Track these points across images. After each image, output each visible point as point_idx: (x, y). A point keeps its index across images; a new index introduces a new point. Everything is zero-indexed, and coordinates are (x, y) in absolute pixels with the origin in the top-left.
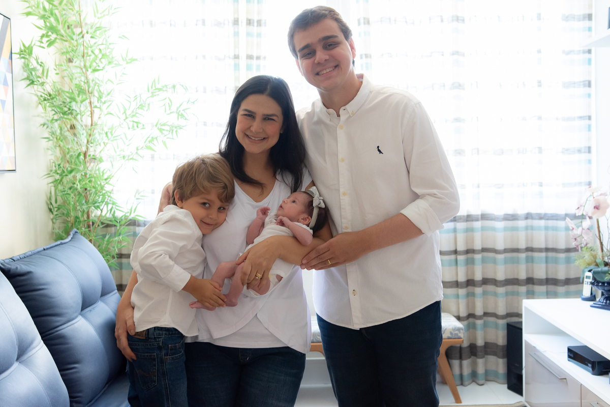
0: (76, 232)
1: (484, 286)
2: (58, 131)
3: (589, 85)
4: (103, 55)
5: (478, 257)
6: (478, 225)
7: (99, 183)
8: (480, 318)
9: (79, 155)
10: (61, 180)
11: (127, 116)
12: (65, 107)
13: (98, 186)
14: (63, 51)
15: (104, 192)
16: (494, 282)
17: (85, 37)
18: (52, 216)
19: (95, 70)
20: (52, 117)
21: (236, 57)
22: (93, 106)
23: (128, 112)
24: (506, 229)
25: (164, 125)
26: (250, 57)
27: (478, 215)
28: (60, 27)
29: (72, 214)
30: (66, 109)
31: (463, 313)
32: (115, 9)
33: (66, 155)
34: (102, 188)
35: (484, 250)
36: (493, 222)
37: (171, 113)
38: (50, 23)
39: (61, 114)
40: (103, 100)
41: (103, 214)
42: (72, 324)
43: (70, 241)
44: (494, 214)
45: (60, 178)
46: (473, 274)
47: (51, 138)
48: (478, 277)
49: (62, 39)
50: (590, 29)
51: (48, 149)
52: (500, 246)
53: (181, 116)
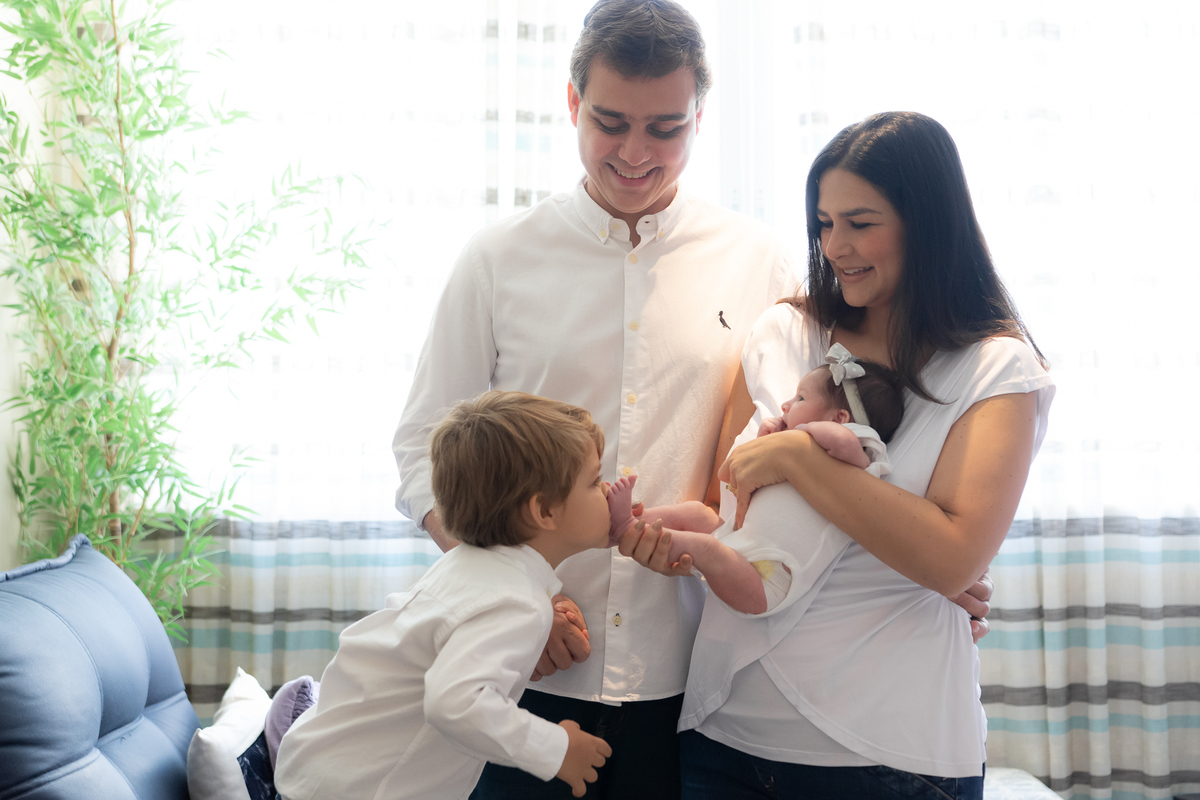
0: (84, 543)
1: (1111, 701)
2: (44, 294)
4: (164, 99)
5: (1097, 625)
6: (1095, 543)
7: (141, 422)
8: (1102, 782)
9: (94, 352)
10: (49, 413)
11: (220, 253)
12: (65, 227)
13: (140, 430)
14: (65, 89)
15: (153, 445)
16: (1139, 692)
17: (122, 51)
18: (20, 506)
19: (146, 133)
20: (33, 251)
21: (492, 116)
22: (134, 228)
24: (1167, 556)
25: (311, 279)
26: (524, 117)
27: (1096, 520)
28: (61, 26)
29: (73, 498)
30: (67, 233)
31: (1060, 772)
33: (63, 352)
34: (149, 435)
35: (1111, 609)
36: (1134, 538)
37: (327, 250)
38: (36, 16)
39: (55, 246)
40: (160, 212)
41: (149, 505)
42: (78, 769)
43: (70, 562)
44: (1136, 519)
45: (46, 407)
46: (1085, 669)
47: (27, 307)
48: (1098, 677)
49: (64, 59)
51: (17, 336)
52: (1153, 600)
53: (352, 257)
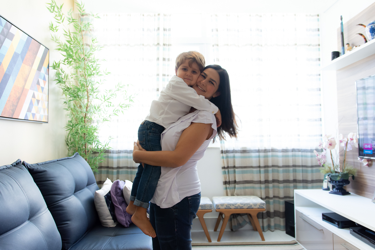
0: (78, 154)
1: (273, 183)
2: (73, 107)
3: (320, 90)
4: (94, 69)
5: (270, 169)
6: (270, 154)
7: (91, 131)
8: (271, 198)
10: (72, 129)
12: (75, 94)
14: (75, 67)
15: (93, 136)
16: (278, 181)
18: (68, 147)
19: (90, 75)
20: (69, 99)
21: (158, 75)
22: (89, 94)
23: (106, 98)
24: (283, 156)
25: (123, 104)
26: (164, 75)
27: (270, 149)
28: (74, 55)
29: (77, 145)
30: (76, 95)
31: (264, 196)
32: (101, 48)
34: (92, 134)
35: (273, 166)
36: (277, 153)
37: (127, 99)
38: (69, 53)
39: (73, 97)
40: (94, 91)
41: (93, 147)
42: (68, 200)
43: (73, 157)
44: (277, 149)
46: (268, 177)
47: (69, 109)
48: (270, 179)
49: (75, 61)
50: (319, 65)
51: (67, 115)
52: (281, 164)
53: (131, 100)
